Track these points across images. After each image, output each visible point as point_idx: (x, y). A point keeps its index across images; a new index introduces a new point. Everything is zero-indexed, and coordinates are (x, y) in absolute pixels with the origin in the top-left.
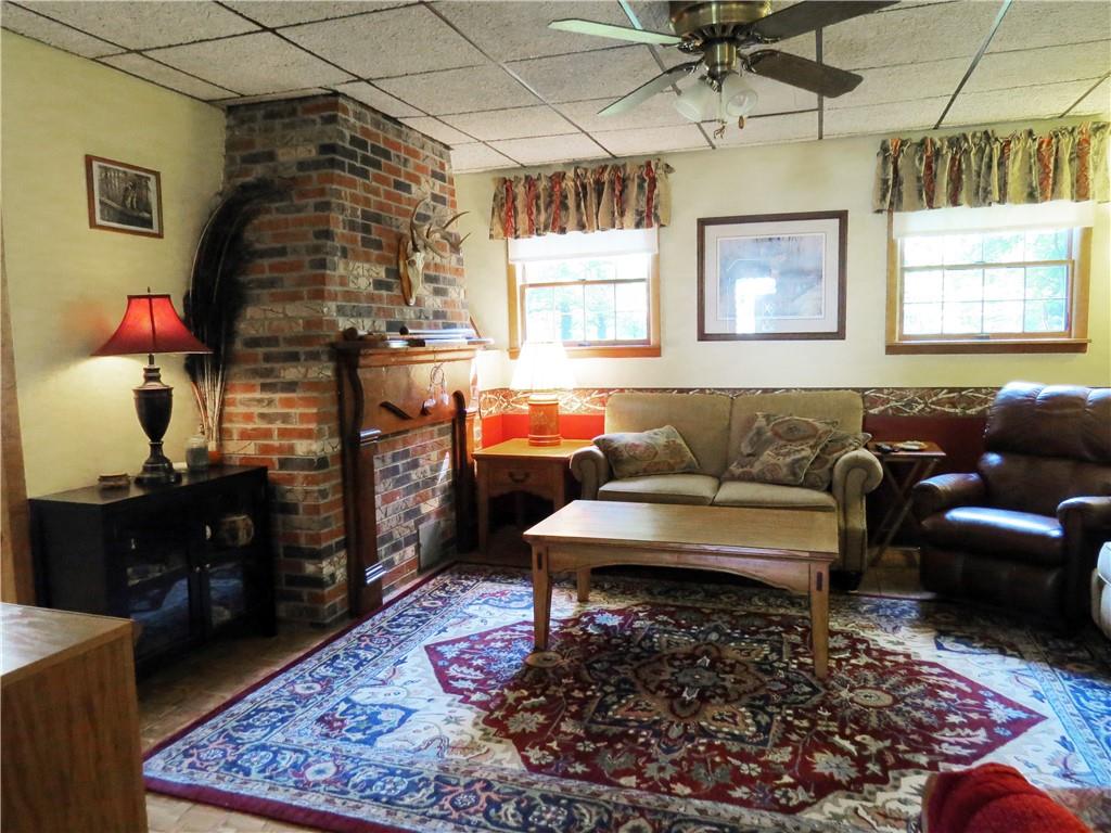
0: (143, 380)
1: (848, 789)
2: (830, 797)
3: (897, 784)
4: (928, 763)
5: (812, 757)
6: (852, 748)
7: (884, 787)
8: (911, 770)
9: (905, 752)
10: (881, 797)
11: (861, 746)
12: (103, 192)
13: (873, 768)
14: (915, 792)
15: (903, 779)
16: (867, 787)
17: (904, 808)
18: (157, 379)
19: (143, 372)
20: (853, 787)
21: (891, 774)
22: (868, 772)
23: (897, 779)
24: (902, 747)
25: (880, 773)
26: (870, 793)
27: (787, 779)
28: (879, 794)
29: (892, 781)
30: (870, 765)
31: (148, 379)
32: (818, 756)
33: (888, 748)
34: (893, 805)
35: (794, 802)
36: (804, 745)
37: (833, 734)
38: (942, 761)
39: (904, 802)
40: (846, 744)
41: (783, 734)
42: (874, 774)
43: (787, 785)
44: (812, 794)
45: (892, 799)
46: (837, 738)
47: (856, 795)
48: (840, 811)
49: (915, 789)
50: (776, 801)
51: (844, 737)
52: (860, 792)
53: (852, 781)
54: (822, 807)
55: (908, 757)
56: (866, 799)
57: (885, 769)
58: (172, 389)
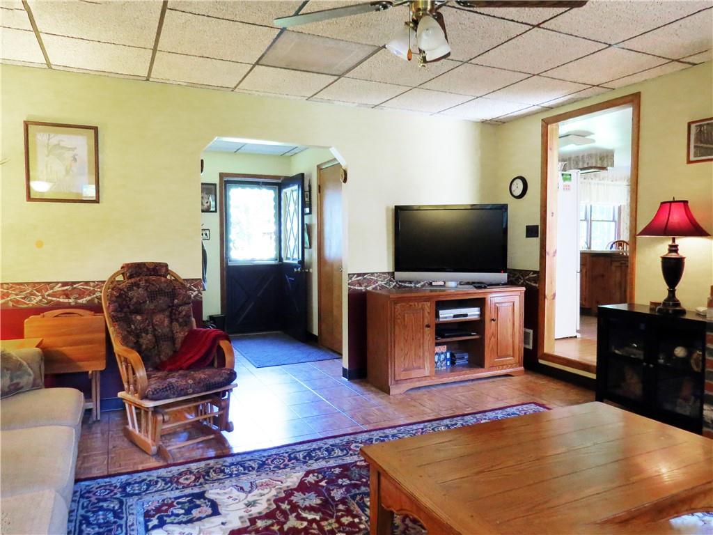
0: (667, 252)
1: (291, 489)
2: (297, 484)
3: (269, 502)
4: (256, 522)
5: (321, 499)
6: (304, 515)
7: (274, 498)
8: (264, 513)
9: (272, 525)
10: (274, 492)
11: (299, 518)
12: (697, 140)
13: (285, 506)
14: (259, 502)
15: (266, 506)
16: (283, 495)
17: (260, 491)
18: (676, 251)
19: (668, 247)
20: (289, 493)
21: (274, 506)
22: (286, 502)
23: (270, 504)
24: (276, 528)
25: (280, 504)
26: (280, 492)
27: (323, 483)
28: (276, 494)
29: (272, 502)
30: (288, 507)
31: (670, 251)
32: (319, 502)
33: (285, 523)
34: (266, 491)
35: (311, 475)
36: (332, 506)
37: (322, 519)
38: (248, 527)
39: (262, 495)
40: (310, 516)
41: (349, 507)
42: (283, 502)
43: (321, 481)
44: (306, 481)
45: (268, 493)
46: (318, 518)
47: (286, 489)
48: (289, 480)
49: (259, 503)
50: (319, 473)
51: (314, 520)
52: (285, 491)
53: (292, 494)
54: (298, 478)
55: (269, 522)
56: (281, 488)
57: (278, 508)
58: (684, 258)
